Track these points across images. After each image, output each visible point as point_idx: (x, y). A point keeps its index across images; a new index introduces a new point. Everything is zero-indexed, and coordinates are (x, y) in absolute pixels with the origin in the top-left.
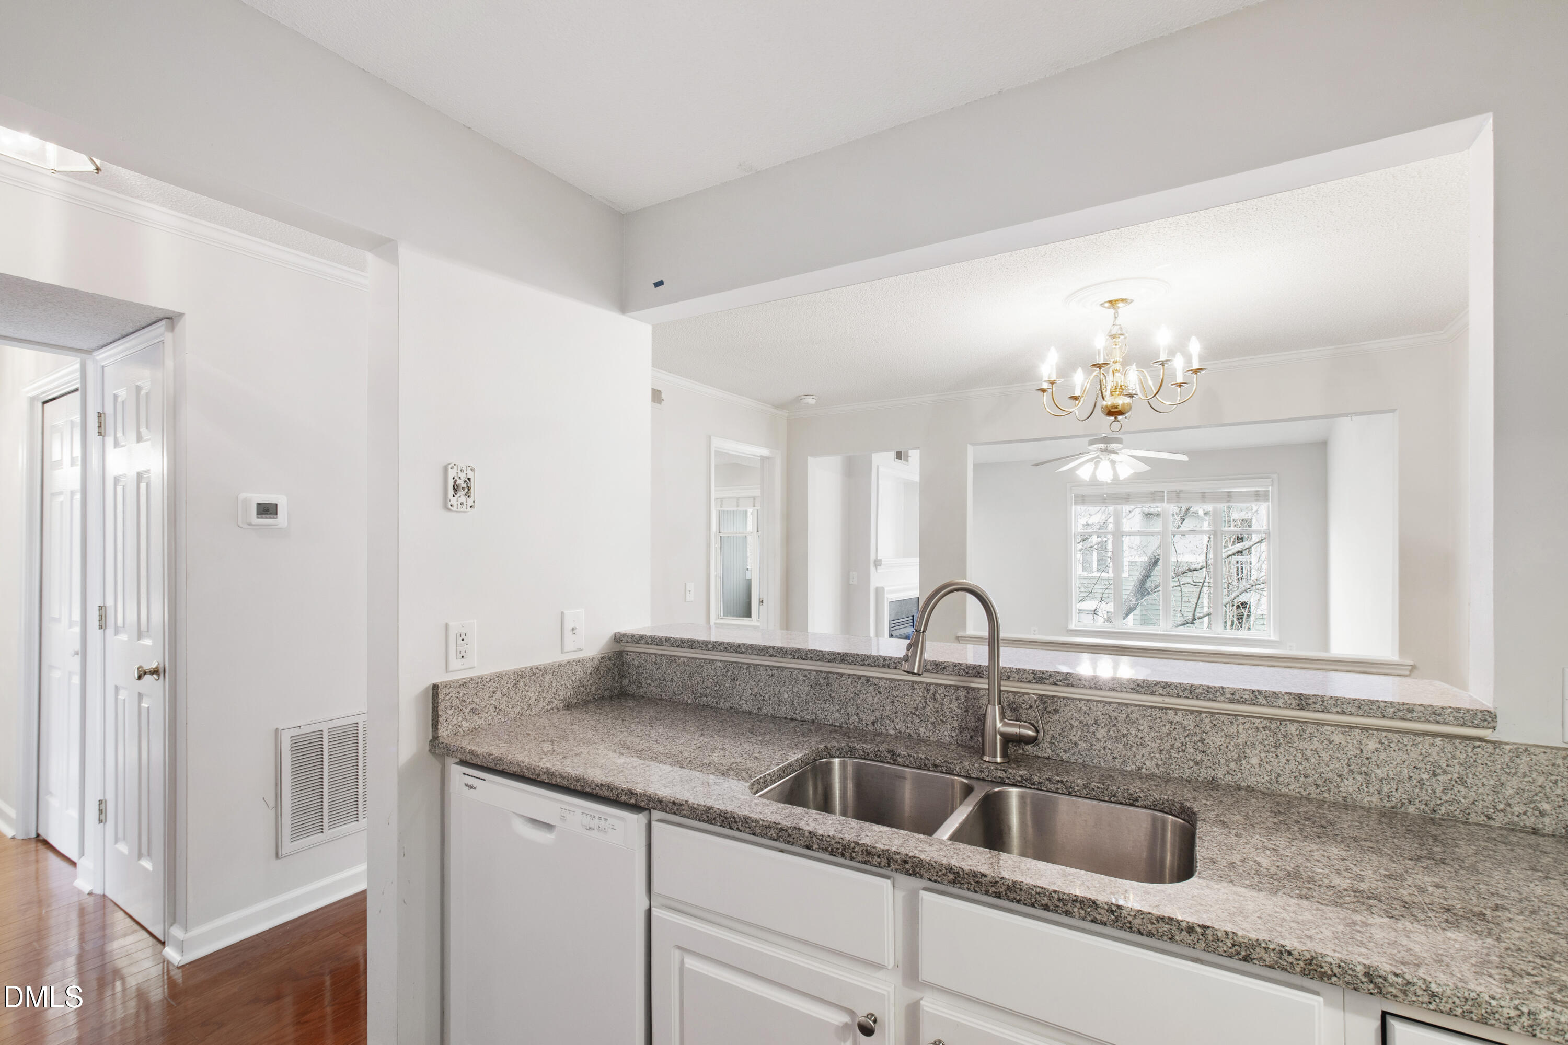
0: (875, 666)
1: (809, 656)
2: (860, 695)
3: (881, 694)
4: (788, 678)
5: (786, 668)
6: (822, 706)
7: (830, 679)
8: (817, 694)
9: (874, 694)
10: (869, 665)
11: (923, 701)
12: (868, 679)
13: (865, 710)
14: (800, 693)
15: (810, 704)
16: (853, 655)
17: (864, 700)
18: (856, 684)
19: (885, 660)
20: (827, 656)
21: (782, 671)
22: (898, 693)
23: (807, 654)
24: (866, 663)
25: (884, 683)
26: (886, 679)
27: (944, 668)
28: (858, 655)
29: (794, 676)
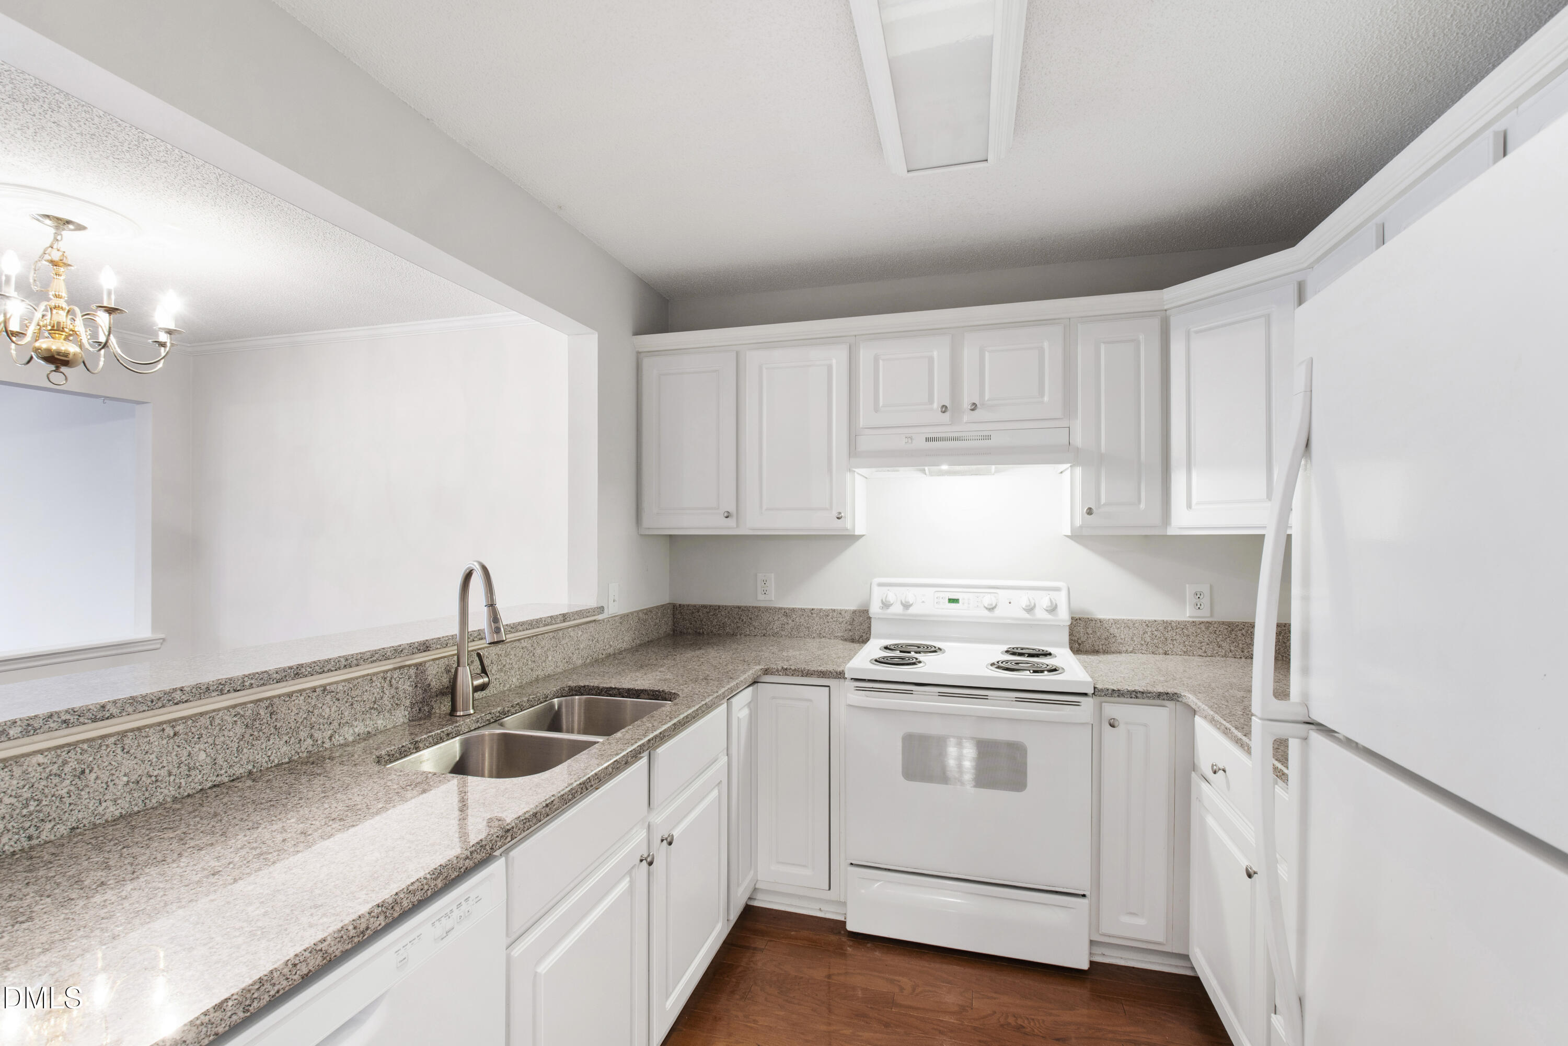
0: (336, 670)
1: (247, 684)
2: (315, 711)
3: (339, 700)
4: (207, 728)
5: (201, 714)
6: (264, 746)
7: (274, 706)
8: (256, 733)
9: (331, 703)
10: (330, 670)
11: (380, 692)
12: (324, 688)
13: (322, 726)
14: (228, 742)
15: (245, 750)
16: (309, 665)
17: (320, 715)
18: (310, 700)
19: (347, 660)
20: (275, 676)
21: (194, 722)
22: (356, 693)
23: (244, 682)
24: (326, 670)
25: (343, 686)
26: (344, 681)
27: (402, 651)
28: (315, 662)
29: (217, 721)
